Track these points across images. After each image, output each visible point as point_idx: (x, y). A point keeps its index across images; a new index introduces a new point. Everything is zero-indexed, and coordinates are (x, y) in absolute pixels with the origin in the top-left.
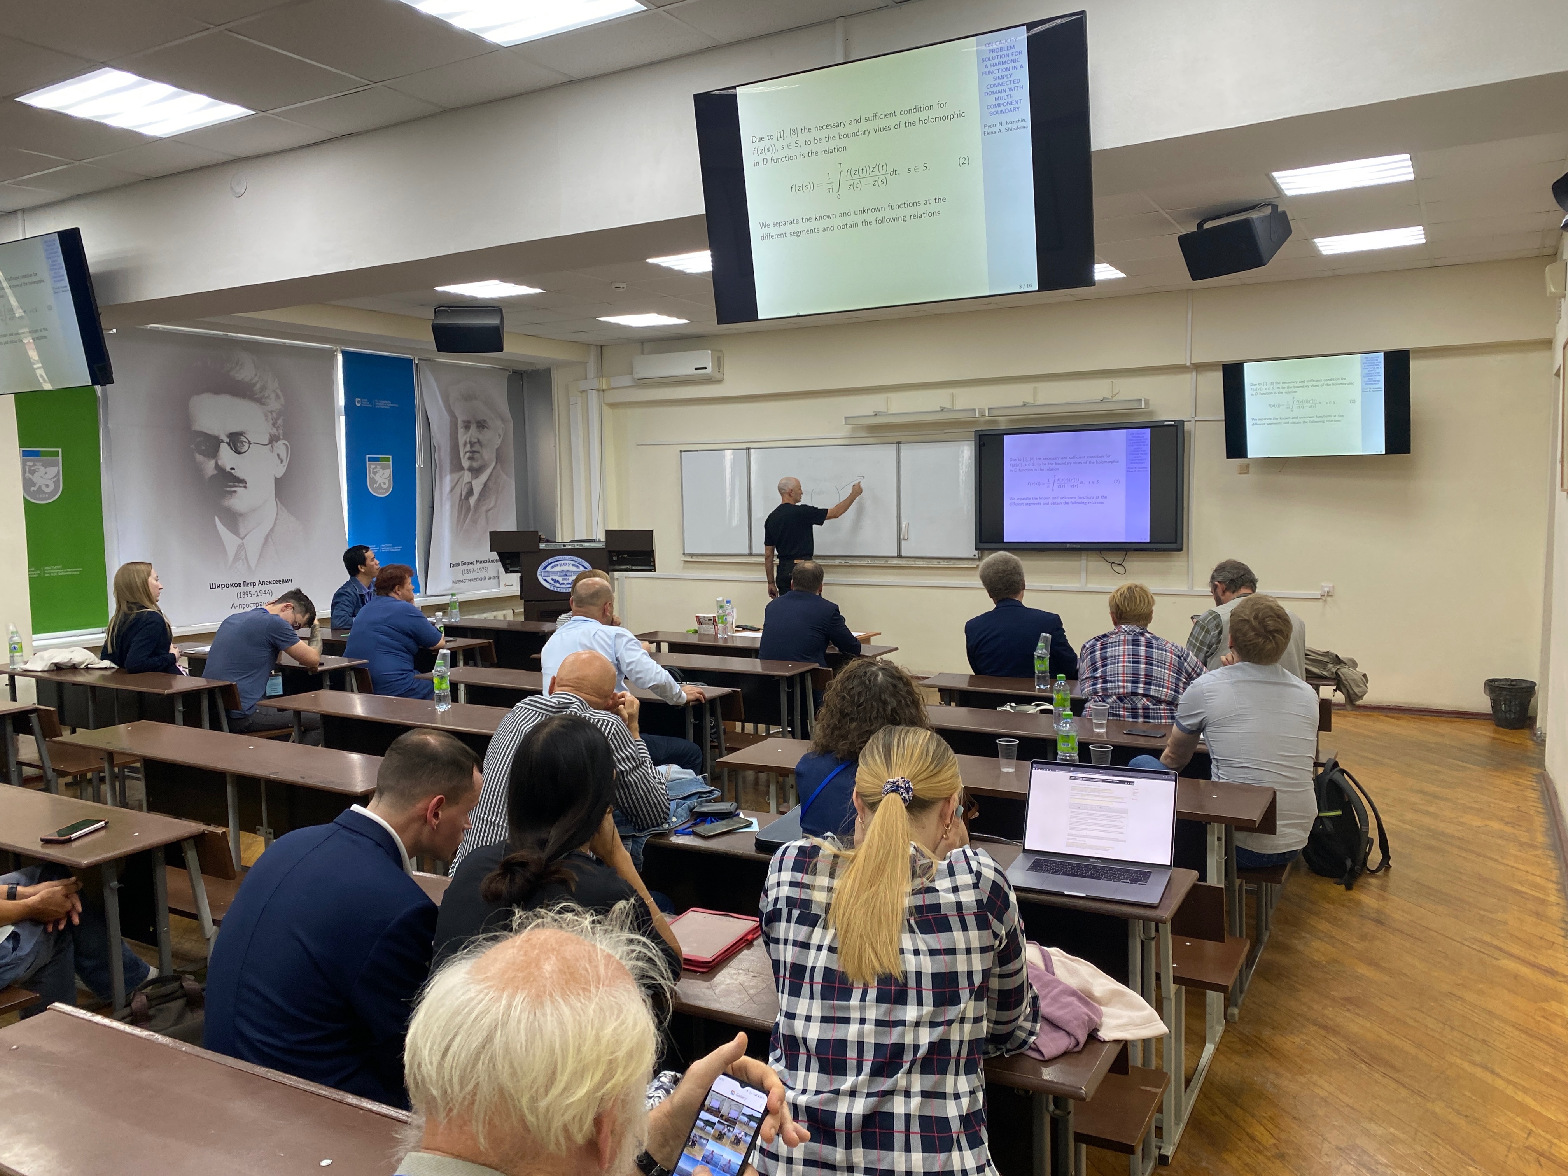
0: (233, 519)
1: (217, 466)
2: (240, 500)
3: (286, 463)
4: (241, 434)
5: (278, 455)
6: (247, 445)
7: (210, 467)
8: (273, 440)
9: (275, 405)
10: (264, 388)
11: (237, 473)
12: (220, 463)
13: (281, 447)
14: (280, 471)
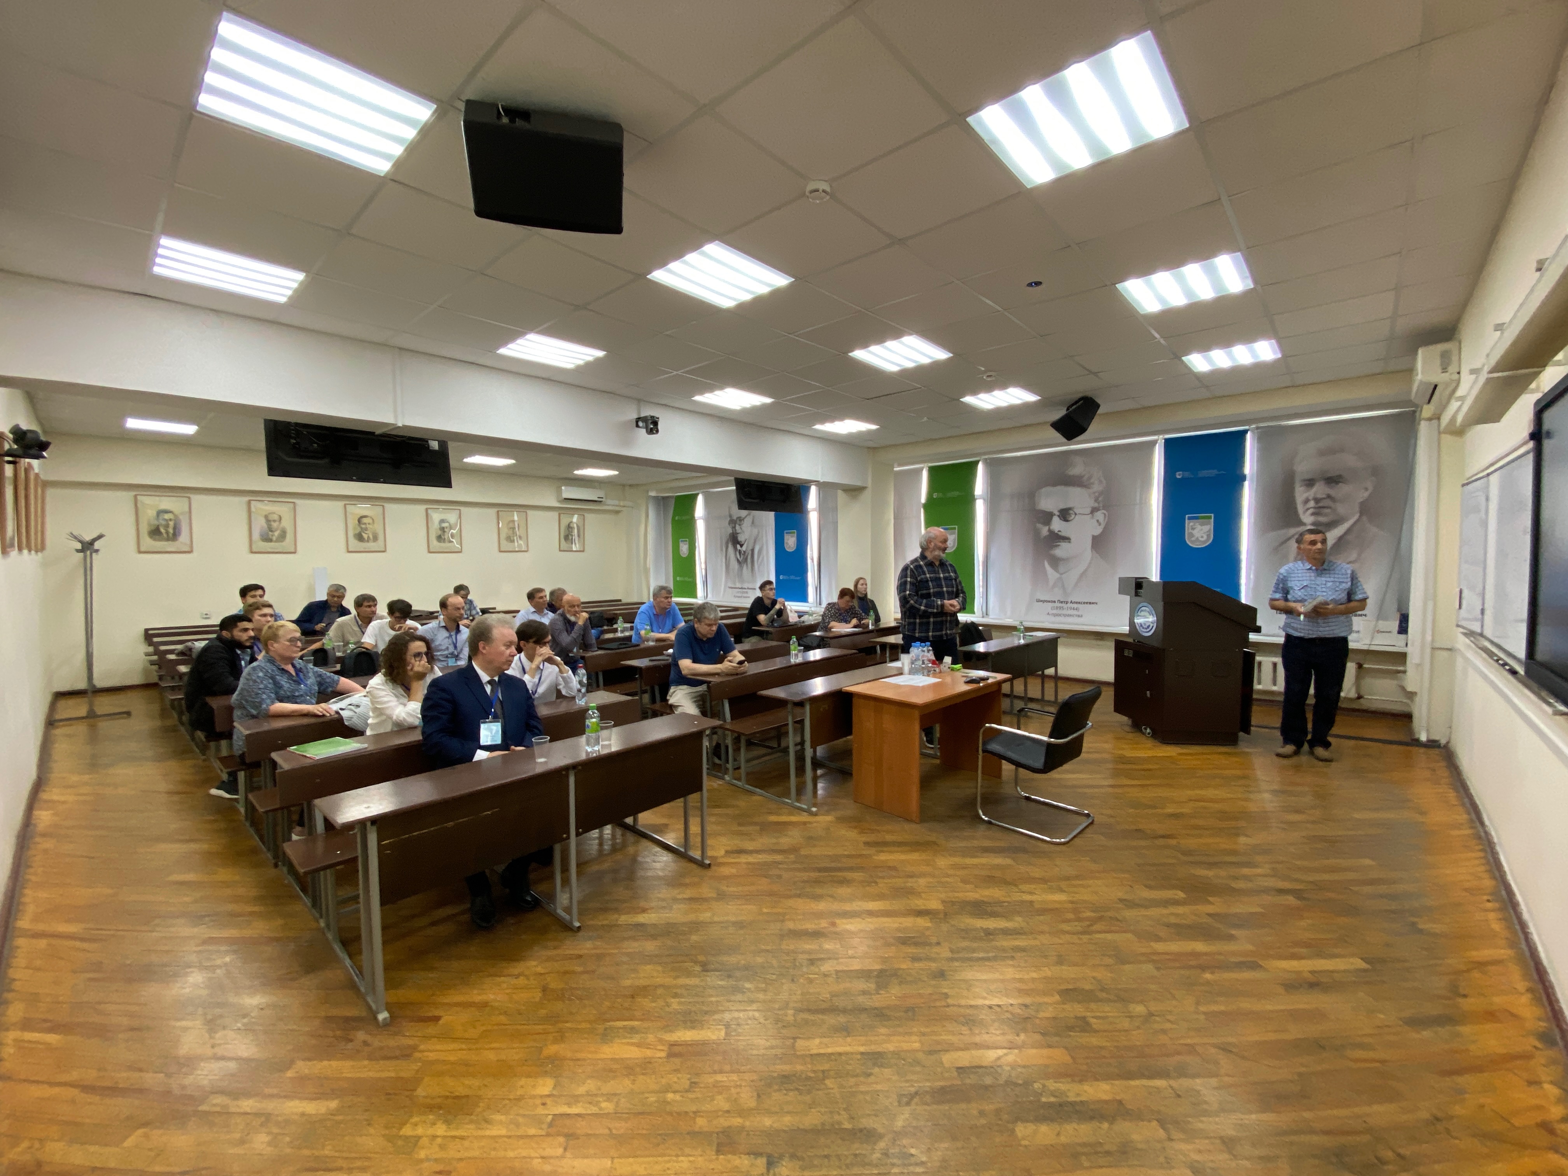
0: (1055, 562)
1: (1049, 530)
2: (1062, 550)
3: (1102, 526)
4: (1070, 509)
5: (1098, 521)
6: (1073, 516)
7: (1045, 531)
8: (1094, 510)
9: (1097, 487)
10: (1090, 478)
11: (1063, 534)
12: (1052, 528)
13: (1100, 515)
14: (1098, 531)
